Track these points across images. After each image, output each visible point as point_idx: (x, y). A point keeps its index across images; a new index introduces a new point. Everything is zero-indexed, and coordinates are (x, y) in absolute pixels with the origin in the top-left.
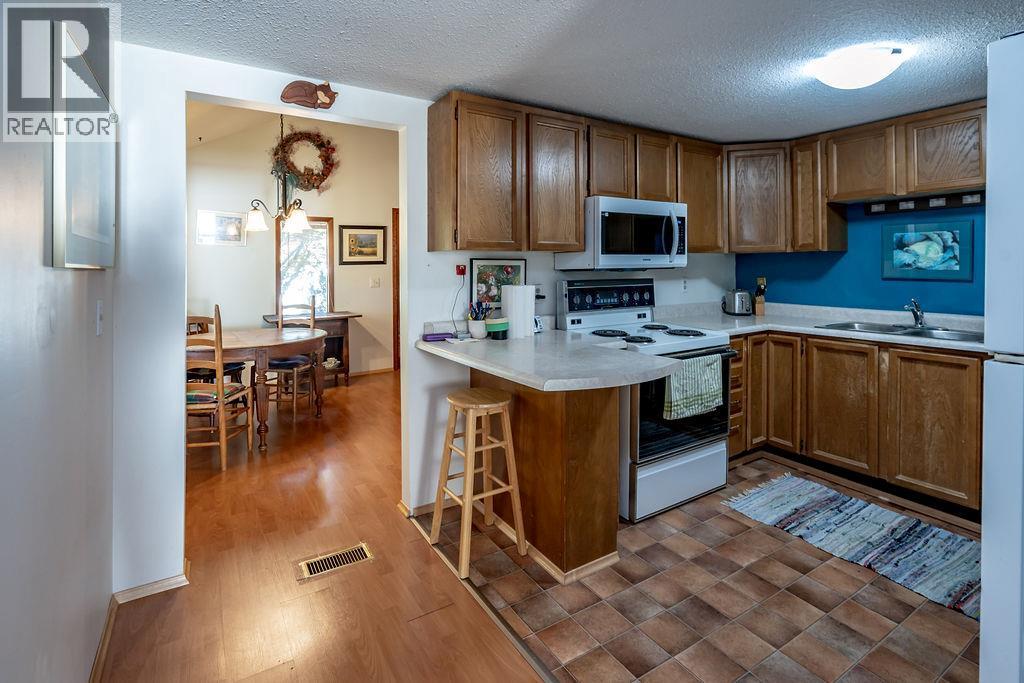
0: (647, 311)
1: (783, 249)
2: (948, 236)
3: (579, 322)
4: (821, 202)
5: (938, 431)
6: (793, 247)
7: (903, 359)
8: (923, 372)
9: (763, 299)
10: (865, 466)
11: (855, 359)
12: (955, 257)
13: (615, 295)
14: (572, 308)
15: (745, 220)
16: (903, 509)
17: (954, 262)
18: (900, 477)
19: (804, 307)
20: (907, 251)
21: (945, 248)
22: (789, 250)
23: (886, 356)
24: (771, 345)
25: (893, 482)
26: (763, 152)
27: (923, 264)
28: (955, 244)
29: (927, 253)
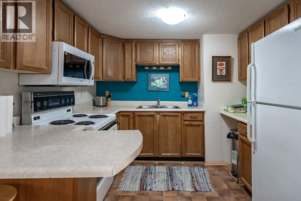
0: (70, 108)
1: (121, 80)
2: (164, 78)
3: (38, 118)
4: (134, 64)
5: (172, 137)
6: (124, 79)
7: (163, 116)
8: (168, 119)
9: (110, 100)
10: (152, 154)
11: (150, 118)
12: (166, 84)
13: (58, 100)
14: (36, 110)
15: (108, 67)
16: (163, 164)
17: (166, 86)
18: (163, 154)
19: (124, 101)
20: (154, 82)
21: (164, 82)
22: (123, 80)
23: (158, 116)
24: (121, 116)
25: (161, 157)
26: (115, 41)
27: (158, 86)
28: (166, 80)
29: (159, 83)
